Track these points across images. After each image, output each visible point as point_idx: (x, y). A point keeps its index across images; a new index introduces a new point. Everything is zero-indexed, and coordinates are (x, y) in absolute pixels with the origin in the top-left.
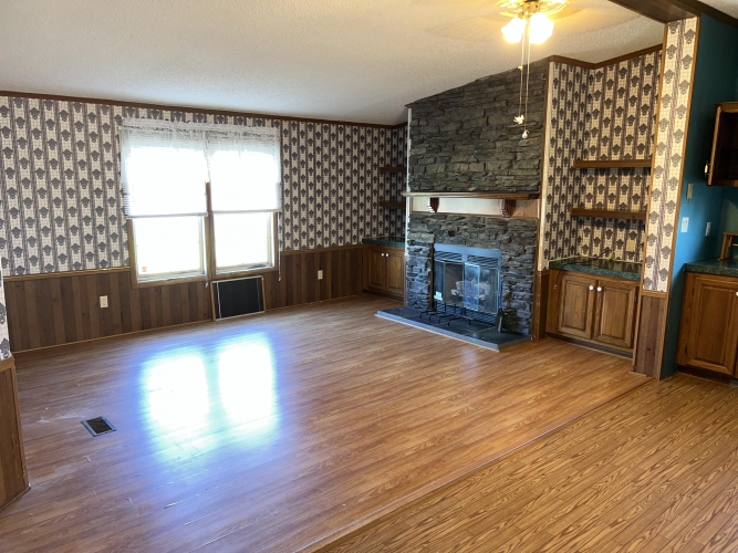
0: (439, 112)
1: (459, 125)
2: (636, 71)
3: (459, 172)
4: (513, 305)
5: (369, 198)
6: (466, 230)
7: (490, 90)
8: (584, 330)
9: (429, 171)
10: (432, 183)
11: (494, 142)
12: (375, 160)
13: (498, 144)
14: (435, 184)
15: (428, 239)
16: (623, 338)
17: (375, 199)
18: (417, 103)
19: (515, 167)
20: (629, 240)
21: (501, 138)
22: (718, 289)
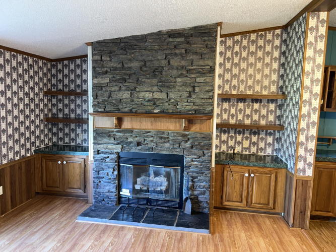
0: (121, 52)
1: (143, 63)
2: (245, 43)
3: (144, 98)
4: (196, 193)
5: (37, 116)
6: (152, 141)
7: (171, 40)
8: (241, 202)
9: (114, 96)
10: (117, 106)
11: (175, 78)
12: (41, 85)
13: (179, 80)
14: (121, 107)
15: (116, 149)
16: (268, 204)
17: (42, 117)
18: (99, 43)
19: (194, 96)
20: (245, 141)
21: (181, 76)
22: (326, 170)
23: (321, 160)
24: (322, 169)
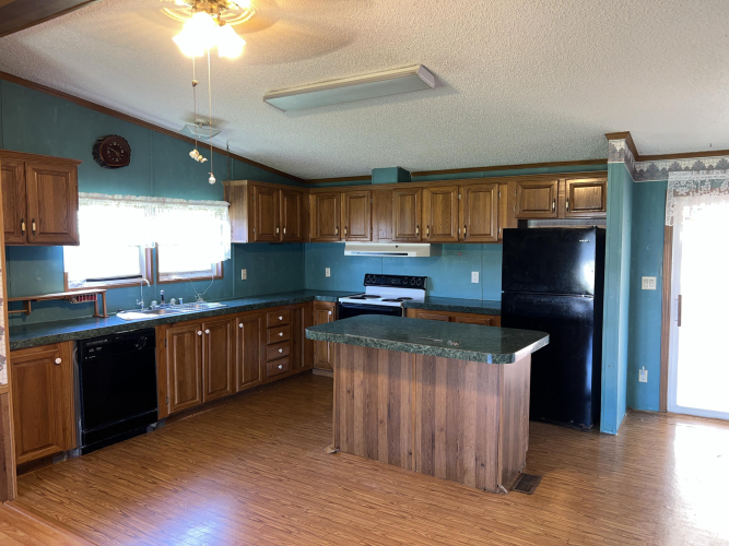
22: (32, 364)
23: (18, 346)
24: (24, 365)
